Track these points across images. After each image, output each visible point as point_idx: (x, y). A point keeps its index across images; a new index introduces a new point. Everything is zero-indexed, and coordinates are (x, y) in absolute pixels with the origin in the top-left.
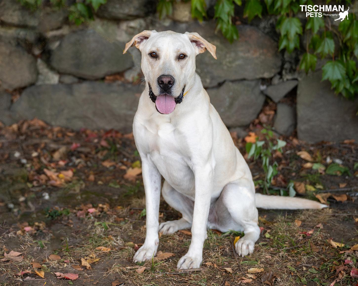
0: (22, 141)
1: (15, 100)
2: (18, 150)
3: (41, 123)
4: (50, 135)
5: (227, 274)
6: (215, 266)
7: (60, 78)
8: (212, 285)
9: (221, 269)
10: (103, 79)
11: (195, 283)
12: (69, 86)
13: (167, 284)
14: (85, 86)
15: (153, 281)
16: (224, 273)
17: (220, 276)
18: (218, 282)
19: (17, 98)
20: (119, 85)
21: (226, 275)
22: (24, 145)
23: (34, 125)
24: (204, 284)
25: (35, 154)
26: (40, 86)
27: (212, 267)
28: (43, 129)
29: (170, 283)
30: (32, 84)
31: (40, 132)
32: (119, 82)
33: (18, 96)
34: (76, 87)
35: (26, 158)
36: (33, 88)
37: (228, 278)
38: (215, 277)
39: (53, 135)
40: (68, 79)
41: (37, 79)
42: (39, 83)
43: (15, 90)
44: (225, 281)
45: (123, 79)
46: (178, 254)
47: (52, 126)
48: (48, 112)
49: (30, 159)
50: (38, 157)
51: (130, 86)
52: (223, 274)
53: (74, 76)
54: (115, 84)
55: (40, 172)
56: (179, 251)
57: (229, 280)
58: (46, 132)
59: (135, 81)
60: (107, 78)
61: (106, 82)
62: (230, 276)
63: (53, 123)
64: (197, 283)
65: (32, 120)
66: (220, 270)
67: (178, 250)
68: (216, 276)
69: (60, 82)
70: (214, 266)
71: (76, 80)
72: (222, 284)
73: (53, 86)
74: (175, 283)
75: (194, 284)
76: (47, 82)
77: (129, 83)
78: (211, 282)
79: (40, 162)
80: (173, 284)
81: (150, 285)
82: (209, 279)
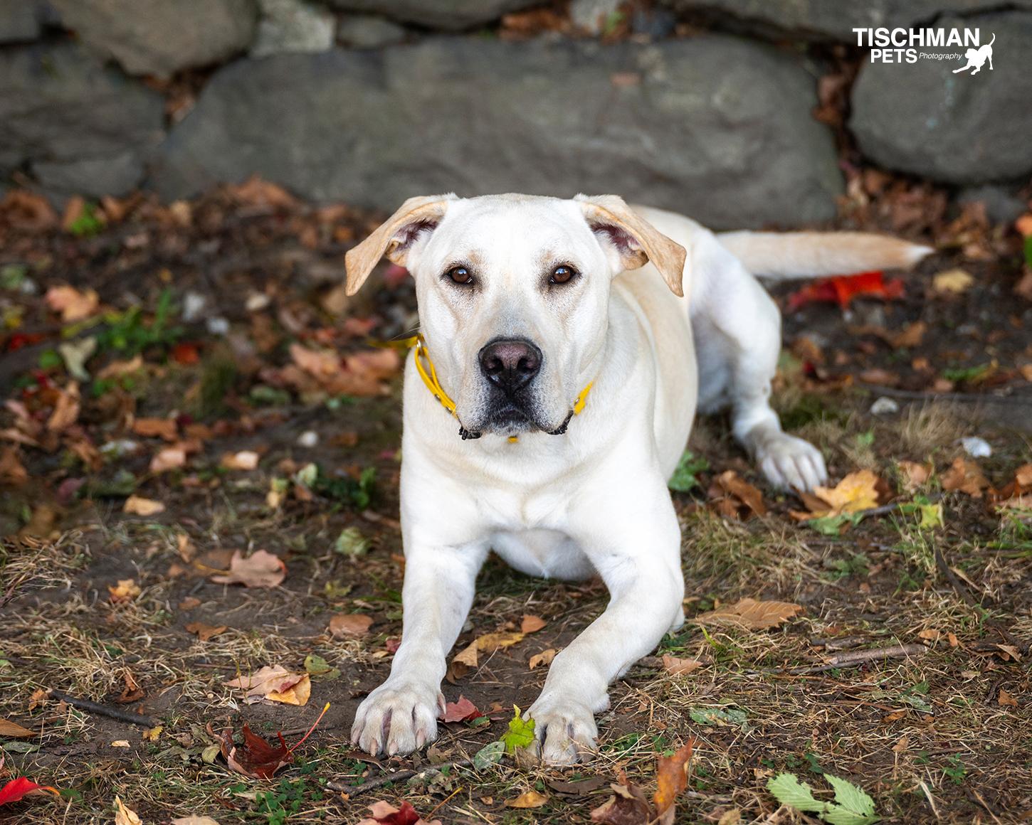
0: (209, 260)
1: (179, 115)
2: (198, 289)
3: (276, 194)
4: (308, 236)
5: (1002, 666)
6: (954, 641)
7: (338, 28)
8: (951, 702)
9: (975, 651)
10: (493, 26)
11: (886, 698)
12: (373, 57)
13: (781, 705)
14: (429, 54)
15: (730, 697)
16: (991, 663)
17: (979, 674)
18: (973, 692)
19: (185, 108)
20: (553, 47)
21: (1000, 669)
22: (217, 272)
23: (249, 202)
24: (921, 701)
25: (257, 301)
26: (269, 58)
27: (944, 644)
28: (282, 213)
29: (791, 702)
30: (239, 55)
31: (273, 224)
32: (554, 36)
33: (189, 102)
34: (395, 58)
35: (225, 315)
36: (240, 69)
37: (1006, 679)
38: (957, 678)
39: (319, 234)
40: (366, 32)
41: (255, 37)
42: (264, 49)
43: (178, 77)
44: (997, 689)
45: (565, 26)
46: (812, 606)
47: (314, 203)
48: (298, 154)
49: (239, 318)
50: (271, 311)
51: (591, 49)
52: (987, 665)
53: (390, 18)
54: (538, 44)
55: (279, 357)
56: (811, 598)
57: (1011, 687)
58: (294, 225)
59: (611, 29)
60: (510, 21)
61: (505, 36)
62: (1015, 673)
63: (318, 194)
64: (894, 698)
65: (243, 183)
66: (974, 653)
67: (808, 593)
68: (964, 674)
69: (340, 42)
70: (947, 640)
71: (396, 32)
72: (988, 701)
73: (315, 58)
74: (809, 703)
75: (881, 703)
76: (293, 45)
77: (587, 37)
78: (945, 693)
79: (278, 326)
80: (802, 706)
81: (719, 708)
82: (937, 685)
